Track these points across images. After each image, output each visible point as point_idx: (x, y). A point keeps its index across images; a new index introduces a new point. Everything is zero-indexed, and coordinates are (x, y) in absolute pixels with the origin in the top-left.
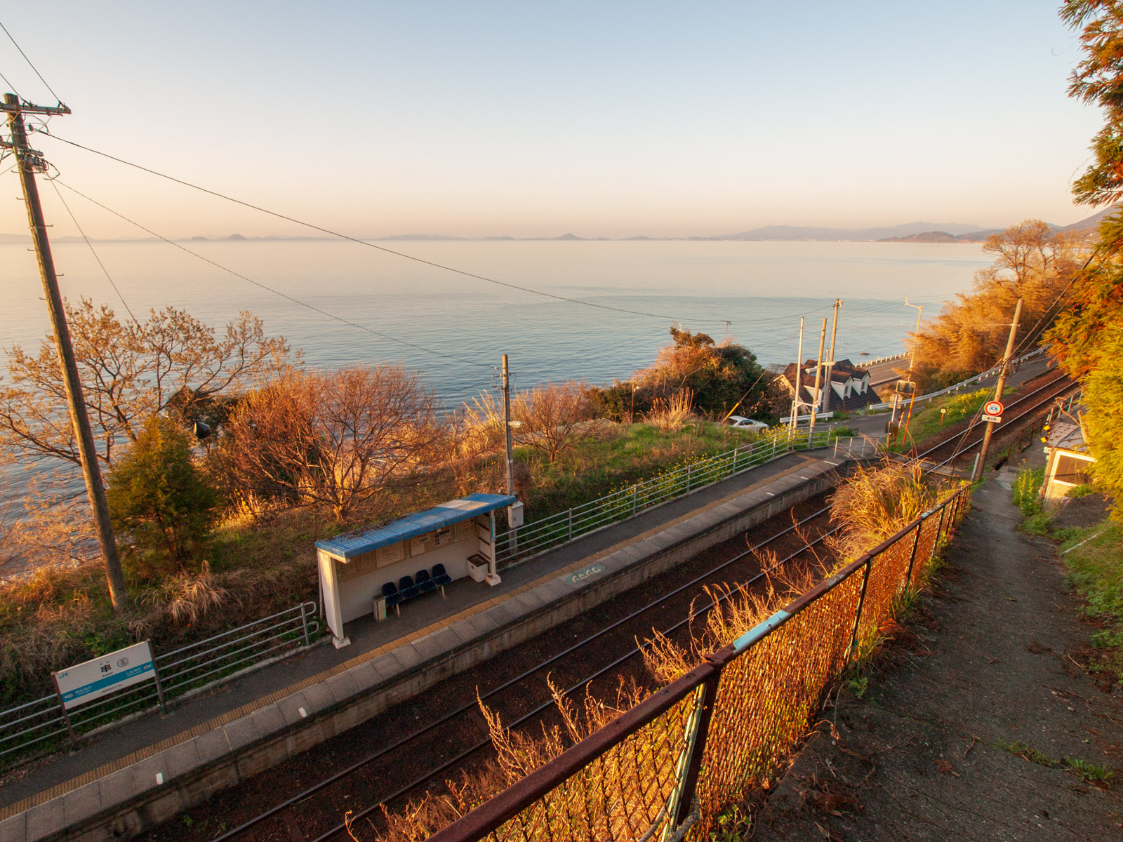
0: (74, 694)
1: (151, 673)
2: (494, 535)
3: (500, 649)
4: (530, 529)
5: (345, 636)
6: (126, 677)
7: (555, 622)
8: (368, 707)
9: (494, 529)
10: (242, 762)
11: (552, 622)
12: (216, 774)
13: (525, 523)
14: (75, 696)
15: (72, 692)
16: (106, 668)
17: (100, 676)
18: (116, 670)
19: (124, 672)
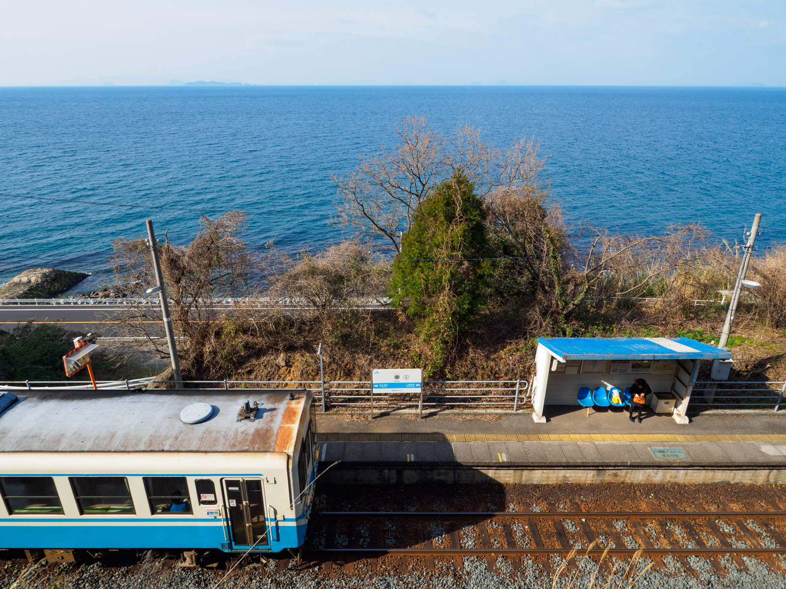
0: (379, 386)
1: (418, 390)
2: (694, 380)
3: (673, 480)
4: (731, 386)
5: (543, 416)
6: (405, 387)
7: (736, 481)
8: (550, 475)
9: (696, 375)
10: (458, 471)
11: (733, 480)
12: (442, 471)
13: (729, 380)
14: (379, 387)
15: (378, 384)
16: (397, 377)
17: (393, 380)
18: (401, 380)
19: (406, 383)
